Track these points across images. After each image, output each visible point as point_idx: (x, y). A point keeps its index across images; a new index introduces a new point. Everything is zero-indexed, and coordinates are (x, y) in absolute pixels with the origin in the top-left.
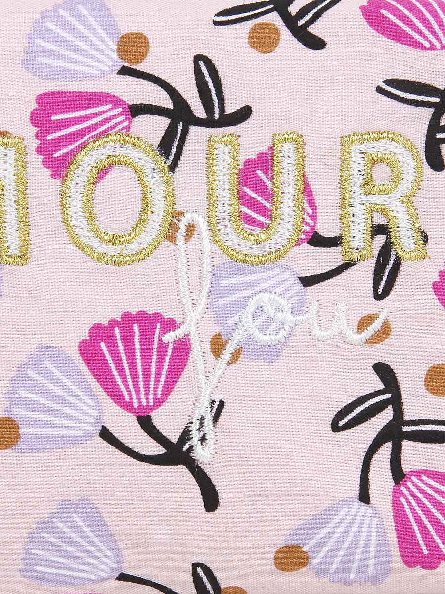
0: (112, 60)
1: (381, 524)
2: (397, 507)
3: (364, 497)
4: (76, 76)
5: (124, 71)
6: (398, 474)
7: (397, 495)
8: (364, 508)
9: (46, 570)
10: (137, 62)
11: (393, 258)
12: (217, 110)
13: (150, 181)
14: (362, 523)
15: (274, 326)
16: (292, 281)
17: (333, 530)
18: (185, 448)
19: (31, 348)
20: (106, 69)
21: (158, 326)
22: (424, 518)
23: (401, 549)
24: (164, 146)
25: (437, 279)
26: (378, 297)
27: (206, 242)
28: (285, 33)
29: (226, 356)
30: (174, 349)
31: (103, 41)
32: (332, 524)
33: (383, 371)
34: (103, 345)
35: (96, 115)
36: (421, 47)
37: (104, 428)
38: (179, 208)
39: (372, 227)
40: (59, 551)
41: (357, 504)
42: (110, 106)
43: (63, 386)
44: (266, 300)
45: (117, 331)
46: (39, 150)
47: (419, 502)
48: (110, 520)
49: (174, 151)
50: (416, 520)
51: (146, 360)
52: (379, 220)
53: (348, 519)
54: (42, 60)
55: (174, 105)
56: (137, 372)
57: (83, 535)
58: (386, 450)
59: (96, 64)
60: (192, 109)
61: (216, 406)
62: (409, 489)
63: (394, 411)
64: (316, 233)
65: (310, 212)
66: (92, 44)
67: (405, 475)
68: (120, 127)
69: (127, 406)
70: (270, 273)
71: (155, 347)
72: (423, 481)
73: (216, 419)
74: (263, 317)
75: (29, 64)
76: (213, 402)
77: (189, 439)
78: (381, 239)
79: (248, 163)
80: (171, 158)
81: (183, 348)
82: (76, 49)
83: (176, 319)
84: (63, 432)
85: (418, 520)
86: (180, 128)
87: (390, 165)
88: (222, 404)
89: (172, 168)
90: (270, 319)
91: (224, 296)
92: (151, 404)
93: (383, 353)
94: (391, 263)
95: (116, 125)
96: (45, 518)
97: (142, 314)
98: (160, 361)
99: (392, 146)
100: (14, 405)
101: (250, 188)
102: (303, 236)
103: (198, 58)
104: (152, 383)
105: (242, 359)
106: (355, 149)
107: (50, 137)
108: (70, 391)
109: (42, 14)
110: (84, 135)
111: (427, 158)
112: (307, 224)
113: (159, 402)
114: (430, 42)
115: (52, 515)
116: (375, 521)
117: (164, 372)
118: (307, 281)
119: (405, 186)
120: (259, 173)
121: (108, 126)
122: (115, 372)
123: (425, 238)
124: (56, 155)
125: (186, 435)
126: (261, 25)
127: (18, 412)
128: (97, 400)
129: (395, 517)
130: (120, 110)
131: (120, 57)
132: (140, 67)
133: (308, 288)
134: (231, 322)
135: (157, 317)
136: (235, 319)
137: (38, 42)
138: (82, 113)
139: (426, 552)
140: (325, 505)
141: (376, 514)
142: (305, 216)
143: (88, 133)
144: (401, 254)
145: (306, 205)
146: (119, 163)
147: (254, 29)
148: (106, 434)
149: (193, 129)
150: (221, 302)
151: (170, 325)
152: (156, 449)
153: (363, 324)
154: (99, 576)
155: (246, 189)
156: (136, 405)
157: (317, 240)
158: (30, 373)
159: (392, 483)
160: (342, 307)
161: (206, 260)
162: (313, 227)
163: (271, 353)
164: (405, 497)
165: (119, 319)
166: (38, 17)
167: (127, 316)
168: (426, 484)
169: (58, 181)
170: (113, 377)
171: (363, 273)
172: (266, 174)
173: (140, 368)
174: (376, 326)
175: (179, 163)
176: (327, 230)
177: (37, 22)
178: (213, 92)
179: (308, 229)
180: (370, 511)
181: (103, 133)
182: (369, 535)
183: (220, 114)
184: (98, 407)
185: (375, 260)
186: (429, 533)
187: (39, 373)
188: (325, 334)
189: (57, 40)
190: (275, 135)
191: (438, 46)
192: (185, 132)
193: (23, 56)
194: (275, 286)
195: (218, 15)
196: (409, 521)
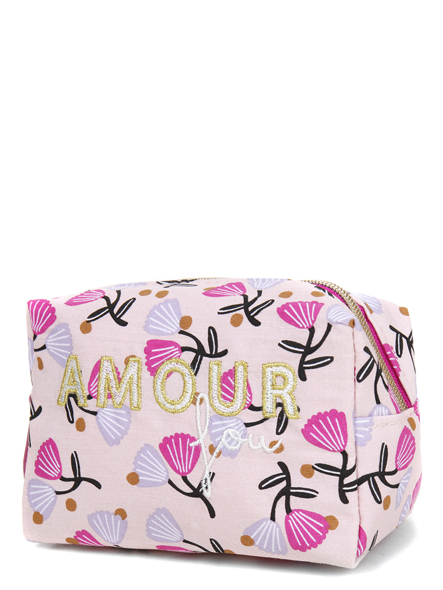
0: (177, 327)
1: (280, 530)
2: (287, 524)
3: (273, 518)
4: (163, 334)
5: (181, 332)
6: (289, 510)
7: (287, 519)
8: (273, 523)
9: (156, 535)
10: (187, 329)
11: (285, 417)
12: (214, 351)
13: (187, 379)
14: (272, 529)
15: (234, 442)
16: (241, 424)
17: (261, 531)
18: (200, 491)
19: (142, 445)
20: (174, 331)
21: (188, 439)
22: (299, 530)
23: (289, 542)
24: (193, 365)
25: (303, 428)
26: (278, 433)
27: (208, 405)
28: (245, 318)
29: (215, 454)
30: (195, 449)
31: (175, 319)
32: (260, 528)
33: (282, 465)
34: (168, 445)
35: (168, 350)
36: (299, 327)
37: (169, 479)
38: (198, 391)
39: (276, 403)
40: (159, 528)
41: (270, 521)
42: (174, 347)
43: (154, 461)
44: (230, 432)
45: (173, 440)
46: (146, 364)
47: (297, 523)
48: (175, 518)
49: (196, 367)
50: (295, 530)
51: (184, 453)
52: (279, 401)
53: (266, 527)
54: (151, 326)
55: (198, 348)
56: (181, 458)
57: (166, 522)
58: (283, 499)
59: (171, 329)
60: (205, 349)
61: (211, 474)
62: (293, 517)
63: (287, 483)
64: (252, 405)
65: (249, 396)
66: (170, 320)
67: (291, 511)
68: (176, 356)
69: (178, 472)
70: (233, 421)
71: (187, 448)
72: (299, 514)
73: (211, 480)
74: (230, 439)
75: (146, 328)
76: (210, 473)
77: (202, 487)
78: (280, 409)
79: (225, 373)
80: (195, 370)
81: (198, 449)
82: (164, 322)
83: (195, 437)
84: (155, 480)
85: (296, 530)
86: (199, 357)
87: (284, 378)
88: (214, 474)
89: (196, 374)
90: (233, 440)
91: (214, 429)
92: (187, 471)
93: (281, 457)
94: (284, 419)
95: (175, 355)
96: (151, 514)
97: (182, 434)
98: (190, 454)
99: (284, 370)
100: (136, 468)
101: (225, 384)
102: (246, 406)
103: (210, 328)
104: (187, 463)
105: (221, 455)
106: (269, 370)
107: (151, 359)
108: (155, 463)
109: (154, 307)
110: (163, 359)
111: (299, 375)
112: (248, 401)
113: (190, 471)
114: (302, 325)
115: (154, 514)
116: (278, 529)
117: (191, 459)
118: (248, 425)
119: (289, 387)
120: (229, 378)
121: (172, 355)
122: (173, 457)
123: (299, 410)
124: (153, 366)
125: (200, 486)
126: (236, 314)
127: (138, 470)
128: (166, 468)
129: (286, 528)
130: (177, 349)
131: (180, 326)
132: (187, 331)
133: (248, 428)
134: (217, 440)
135: (188, 436)
136: (219, 439)
137: (151, 318)
138: (163, 349)
139: (300, 544)
140: (256, 520)
141: (278, 526)
142: (247, 397)
143: (165, 358)
144: (288, 416)
145: (248, 393)
146: (175, 371)
147: (233, 316)
148: (170, 482)
149: (204, 358)
150: (213, 432)
151: (193, 439)
152: (189, 490)
153: (272, 444)
154: (176, 540)
155: (224, 385)
156: (181, 471)
157: (252, 408)
158: (142, 455)
159: (286, 514)
160: (263, 437)
161: (208, 413)
162: (250, 402)
163: (233, 454)
164: (291, 520)
165: (174, 436)
166: (152, 308)
167: (177, 434)
168: (301, 515)
169: (153, 377)
170: (172, 459)
171: (273, 423)
172: (232, 378)
173: (182, 457)
174: (277, 446)
175: (199, 372)
176: (256, 404)
177: (151, 310)
178: (214, 343)
179: (248, 403)
180: (275, 524)
181: (170, 358)
182: (276, 535)
183: (215, 352)
184: (167, 471)
185: (277, 418)
186: (301, 536)
187: (145, 455)
188: (256, 447)
189: (158, 318)
190: (236, 362)
191: (306, 327)
192: (201, 359)
193: (144, 324)
194: (234, 426)
195: (220, 310)
196: (292, 531)
